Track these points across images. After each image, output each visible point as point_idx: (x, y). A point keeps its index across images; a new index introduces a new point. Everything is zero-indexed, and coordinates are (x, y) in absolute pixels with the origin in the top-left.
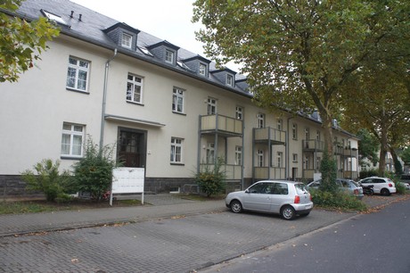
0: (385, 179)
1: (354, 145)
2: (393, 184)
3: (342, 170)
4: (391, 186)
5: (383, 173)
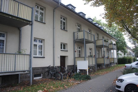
3: (108, 58)
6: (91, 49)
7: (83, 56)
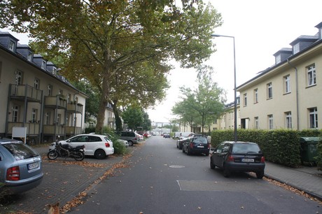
0: (102, 137)
1: (82, 101)
2: (111, 143)
4: (108, 145)
5: (101, 129)
6: (35, 110)
7: (21, 120)
